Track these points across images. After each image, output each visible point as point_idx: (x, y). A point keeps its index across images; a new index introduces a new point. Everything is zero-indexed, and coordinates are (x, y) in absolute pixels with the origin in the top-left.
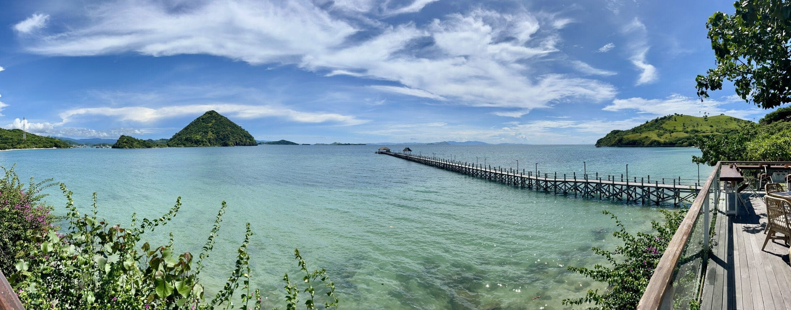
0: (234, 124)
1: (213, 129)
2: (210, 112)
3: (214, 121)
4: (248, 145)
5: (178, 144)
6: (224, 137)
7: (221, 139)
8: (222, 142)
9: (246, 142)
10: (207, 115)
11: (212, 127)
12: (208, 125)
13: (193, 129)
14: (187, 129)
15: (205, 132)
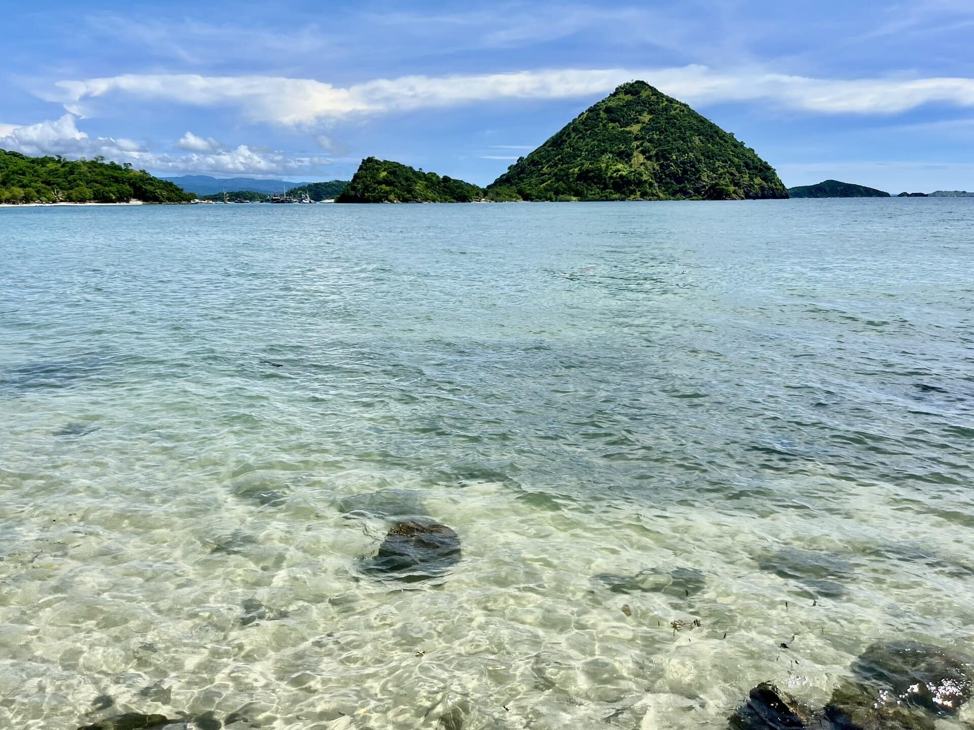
0: (712, 126)
1: (647, 144)
2: (632, 85)
3: (646, 117)
4: (758, 198)
5: (557, 193)
6: (685, 171)
7: (673, 176)
8: (677, 187)
9: (751, 186)
10: (621, 96)
11: (642, 138)
12: (628, 129)
13: (581, 143)
14: (560, 145)
15: (622, 152)
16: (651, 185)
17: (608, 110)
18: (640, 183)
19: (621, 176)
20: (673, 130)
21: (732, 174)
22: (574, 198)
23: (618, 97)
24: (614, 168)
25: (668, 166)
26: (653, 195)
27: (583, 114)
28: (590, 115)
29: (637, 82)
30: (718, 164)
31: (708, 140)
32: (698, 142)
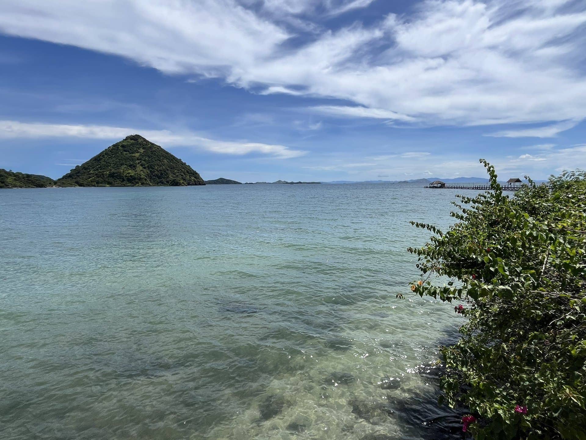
0: (172, 156)
1: (143, 162)
2: (134, 136)
4: (193, 185)
5: (98, 183)
6: (162, 174)
7: (157, 176)
8: (159, 180)
9: (190, 180)
10: (129, 140)
11: (140, 159)
12: (133, 155)
13: (110, 160)
14: (99, 160)
15: (132, 165)
16: (146, 180)
17: (123, 146)
18: (140, 179)
19: (131, 176)
20: (155, 156)
21: (182, 175)
22: (108, 185)
23: (127, 141)
24: (127, 172)
25: (154, 172)
26: (147, 184)
27: (110, 147)
28: (114, 148)
29: (136, 135)
30: (175, 171)
31: (170, 161)
32: (166, 162)
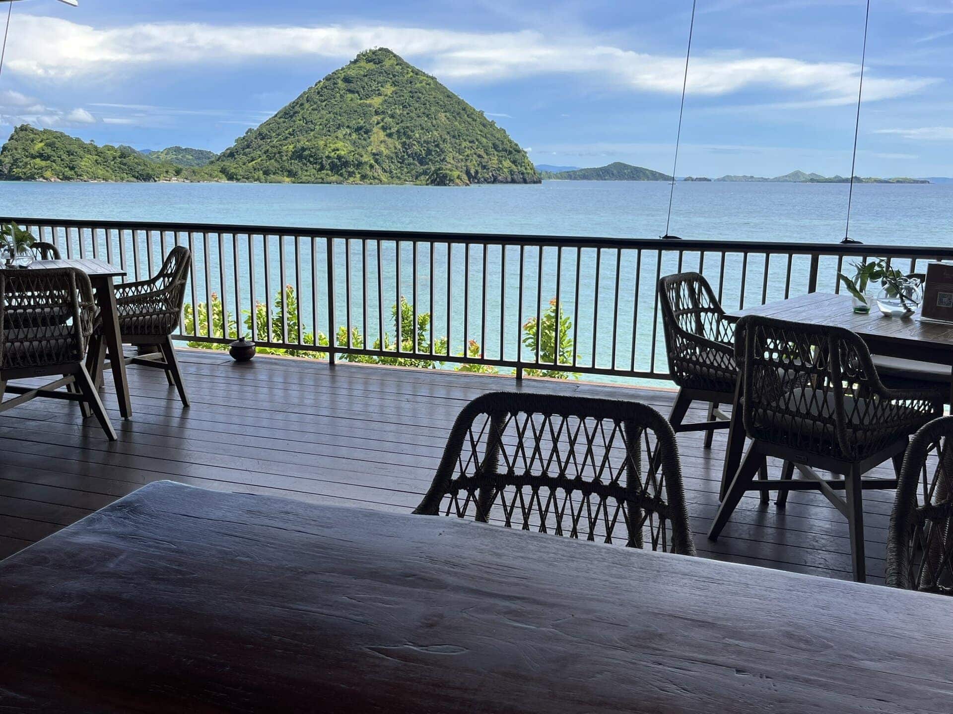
1: (388, 120)
2: (374, 53)
3: (389, 90)
9: (499, 169)
10: (363, 64)
11: (383, 113)
12: (368, 102)
13: (315, 116)
14: (291, 117)
15: (360, 128)
17: (347, 80)
19: (339, 158)
20: (417, 105)
21: (479, 156)
22: (287, 179)
23: (358, 64)
25: (411, 146)
27: (320, 82)
28: (327, 83)
29: (381, 49)
30: (464, 144)
31: (454, 117)
32: (443, 119)
